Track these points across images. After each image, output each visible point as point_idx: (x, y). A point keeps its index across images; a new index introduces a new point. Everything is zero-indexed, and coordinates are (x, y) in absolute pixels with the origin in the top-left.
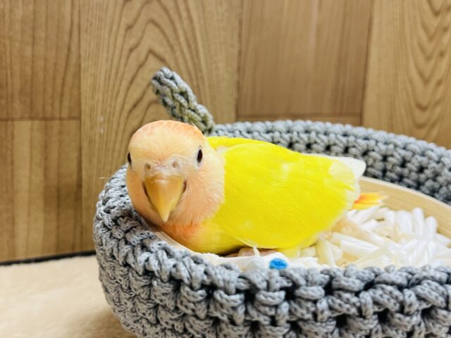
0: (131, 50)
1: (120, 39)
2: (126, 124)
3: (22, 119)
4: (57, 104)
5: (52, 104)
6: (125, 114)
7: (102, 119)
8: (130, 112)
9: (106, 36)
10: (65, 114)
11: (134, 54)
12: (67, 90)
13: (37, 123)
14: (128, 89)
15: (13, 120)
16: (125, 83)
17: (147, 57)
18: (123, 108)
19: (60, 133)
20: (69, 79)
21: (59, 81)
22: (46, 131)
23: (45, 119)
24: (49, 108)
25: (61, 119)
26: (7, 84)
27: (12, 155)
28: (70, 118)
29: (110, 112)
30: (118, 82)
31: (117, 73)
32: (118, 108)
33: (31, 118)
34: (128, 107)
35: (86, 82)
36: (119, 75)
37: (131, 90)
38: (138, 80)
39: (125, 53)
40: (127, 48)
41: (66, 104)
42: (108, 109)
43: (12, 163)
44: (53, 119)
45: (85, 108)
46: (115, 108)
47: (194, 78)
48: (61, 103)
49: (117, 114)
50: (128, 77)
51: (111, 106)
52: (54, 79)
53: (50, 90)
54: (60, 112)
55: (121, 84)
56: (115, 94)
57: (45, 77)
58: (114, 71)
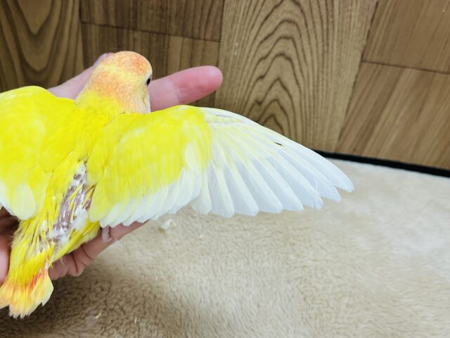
2: (256, 51)
3: (176, 35)
4: (203, 28)
5: (199, 28)
6: (257, 43)
7: (237, 45)
8: (262, 42)
10: (208, 36)
12: (212, 18)
13: (186, 40)
14: (262, 24)
15: (169, 35)
16: (260, 19)
18: (255, 38)
19: (204, 50)
20: (214, 10)
21: (206, 11)
22: (193, 46)
23: (193, 38)
24: (196, 30)
25: (205, 40)
26: (167, 8)
27: (167, 60)
28: (212, 40)
29: (244, 40)
30: (254, 18)
31: (254, 10)
32: (252, 38)
33: (183, 36)
34: (260, 38)
35: (227, 16)
36: (257, 12)
37: (265, 25)
38: (273, 17)
41: (210, 29)
42: (243, 38)
43: (167, 65)
44: (199, 38)
45: (225, 35)
46: (249, 38)
48: (206, 27)
49: (250, 43)
50: (264, 14)
51: (245, 36)
52: (202, 9)
53: (198, 17)
54: (205, 34)
55: (256, 20)
56: (250, 27)
57: (195, 6)
58: (252, 8)
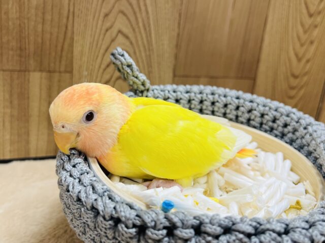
0: (107, 30)
1: (100, 22)
2: (102, 77)
3: (34, 71)
4: (57, 63)
5: (55, 63)
6: (101, 71)
7: (86, 73)
8: (105, 70)
9: (91, 20)
10: (62, 69)
11: (108, 33)
12: (64, 54)
13: (44, 74)
15: (29, 71)
16: (102, 51)
17: (117, 35)
18: (100, 67)
19: (59, 81)
20: (66, 46)
21: (59, 48)
22: (50, 79)
23: (49, 72)
24: (52, 65)
25: (60, 72)
26: (26, 49)
27: (28, 94)
28: (66, 72)
29: (92, 69)
31: (97, 45)
32: (97, 67)
33: (41, 71)
34: (103, 66)
35: (77, 49)
36: (99, 46)
39: (103, 32)
40: (104, 28)
41: (63, 63)
42: (91, 67)
43: (28, 98)
44: (54, 72)
45: (76, 67)
46: (95, 67)
47: (147, 50)
48: (60, 62)
49: (96, 71)
50: (104, 47)
51: (92, 65)
52: (56, 46)
53: (53, 54)
54: (60, 68)
55: (99, 51)
56: (95, 58)
57: (50, 44)
58: (95, 43)
